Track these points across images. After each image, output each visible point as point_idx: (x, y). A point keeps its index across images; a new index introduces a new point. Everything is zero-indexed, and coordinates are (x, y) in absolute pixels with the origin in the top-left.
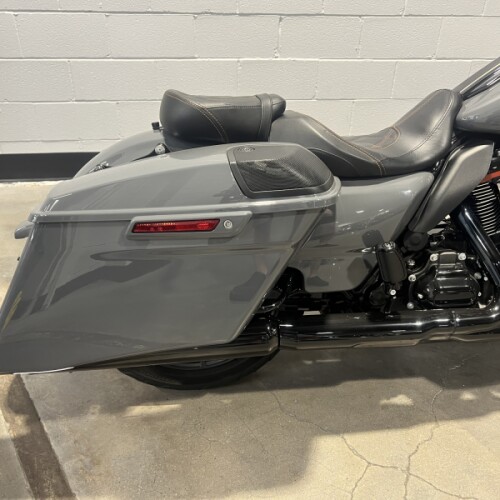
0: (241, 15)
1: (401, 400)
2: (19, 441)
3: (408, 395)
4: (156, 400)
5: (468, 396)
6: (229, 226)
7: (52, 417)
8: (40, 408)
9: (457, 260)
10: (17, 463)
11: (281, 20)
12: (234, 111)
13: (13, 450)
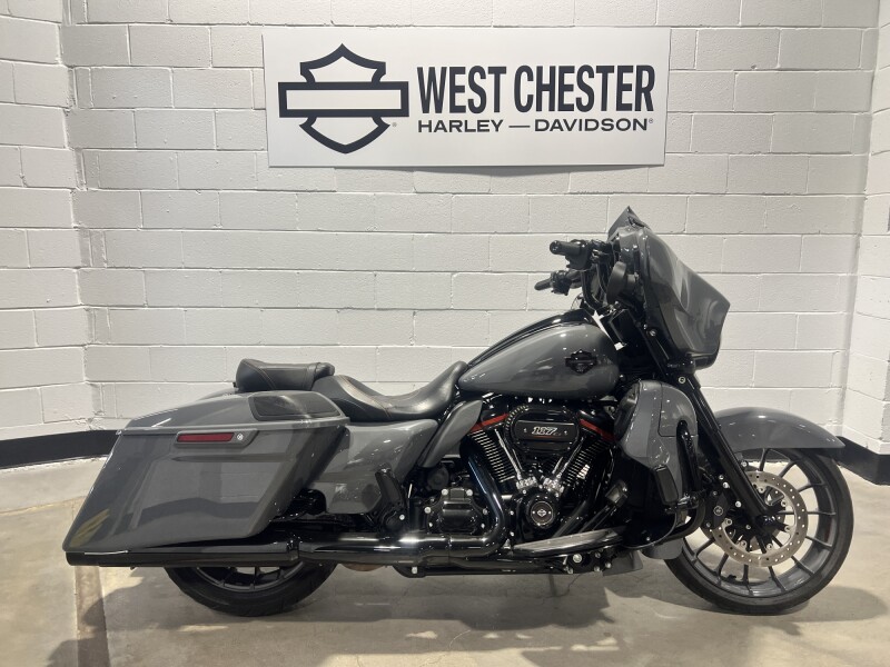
0: (378, 309)
1: (429, 635)
2: (83, 643)
3: (435, 631)
4: (208, 622)
5: (492, 635)
6: (240, 437)
7: (116, 629)
8: (108, 623)
9: (465, 496)
10: (76, 656)
11: (414, 314)
12: (281, 371)
13: (76, 647)
